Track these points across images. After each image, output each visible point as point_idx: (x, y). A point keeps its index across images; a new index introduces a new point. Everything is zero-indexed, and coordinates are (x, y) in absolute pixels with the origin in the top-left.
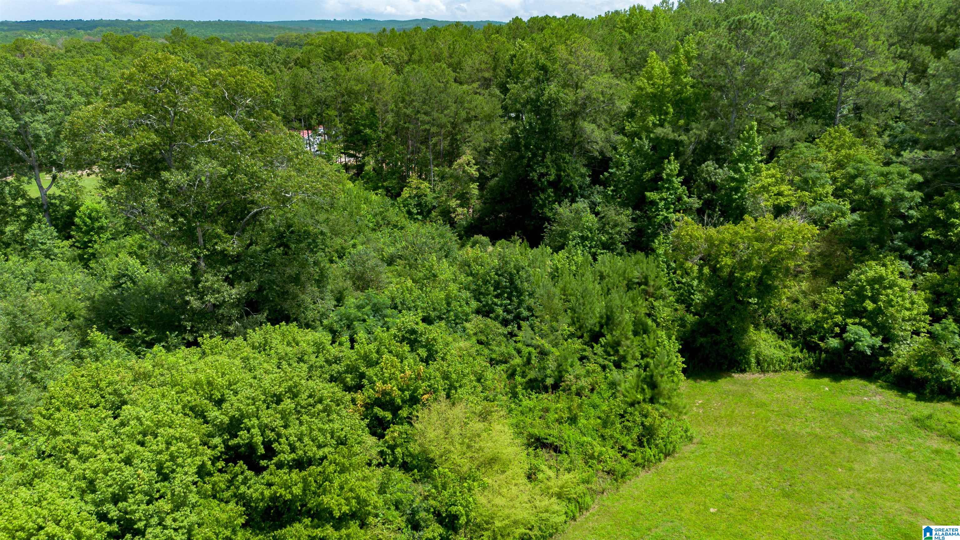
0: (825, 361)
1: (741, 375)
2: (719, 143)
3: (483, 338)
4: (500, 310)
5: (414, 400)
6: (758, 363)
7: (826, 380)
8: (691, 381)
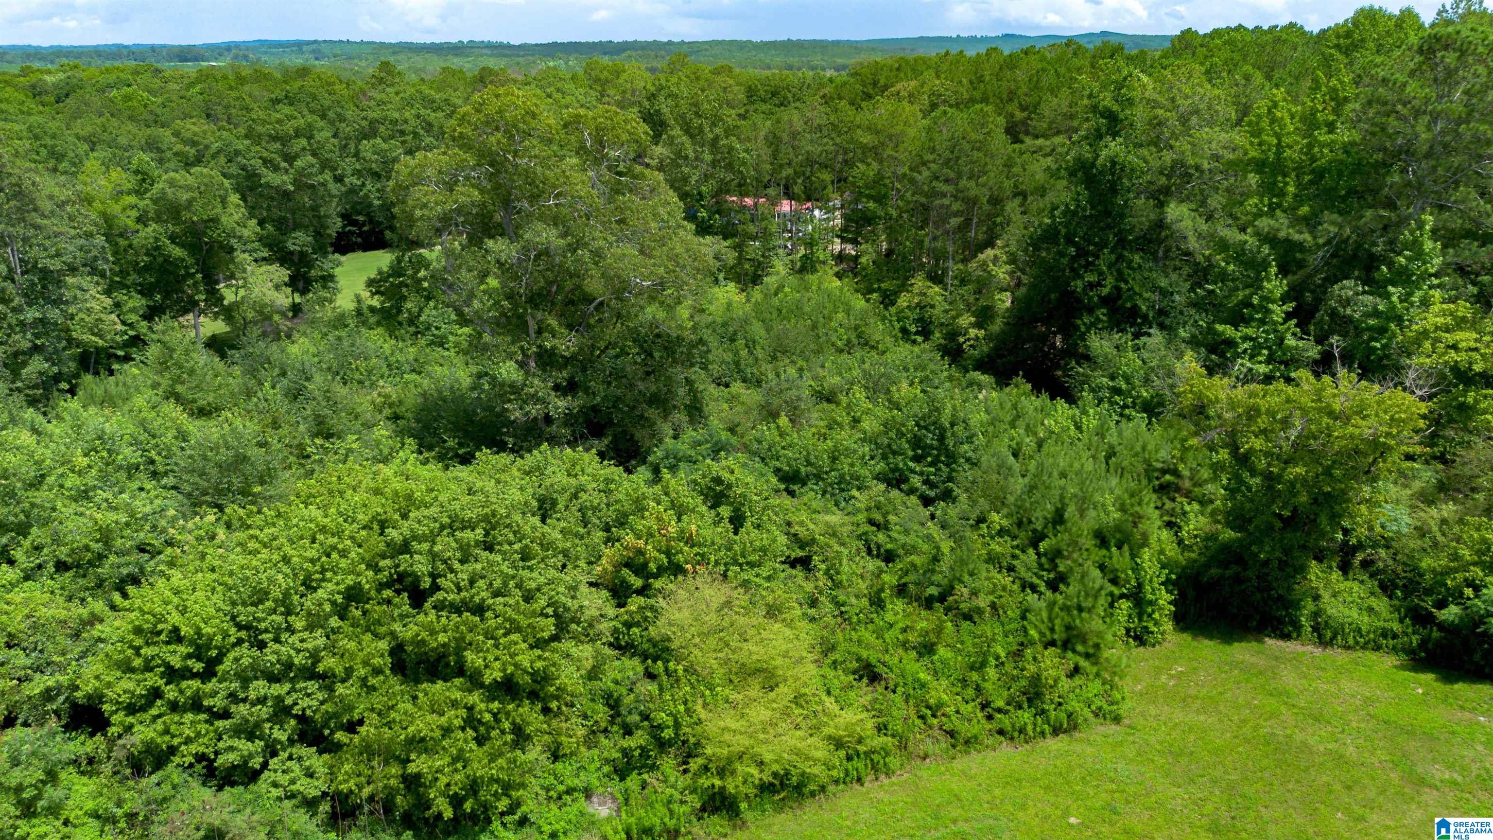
0: (1438, 644)
1: (1281, 643)
2: (1374, 249)
3: (878, 517)
4: (916, 481)
5: (676, 570)
6: (1315, 629)
7: (1429, 677)
8: (1187, 637)
